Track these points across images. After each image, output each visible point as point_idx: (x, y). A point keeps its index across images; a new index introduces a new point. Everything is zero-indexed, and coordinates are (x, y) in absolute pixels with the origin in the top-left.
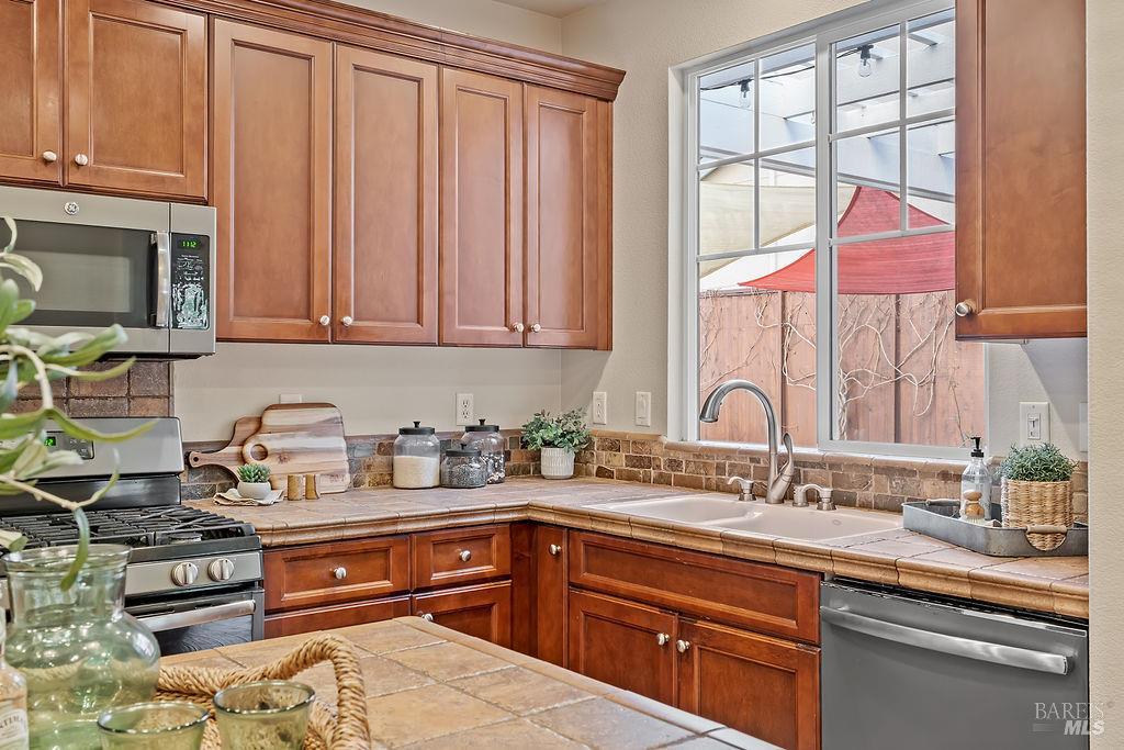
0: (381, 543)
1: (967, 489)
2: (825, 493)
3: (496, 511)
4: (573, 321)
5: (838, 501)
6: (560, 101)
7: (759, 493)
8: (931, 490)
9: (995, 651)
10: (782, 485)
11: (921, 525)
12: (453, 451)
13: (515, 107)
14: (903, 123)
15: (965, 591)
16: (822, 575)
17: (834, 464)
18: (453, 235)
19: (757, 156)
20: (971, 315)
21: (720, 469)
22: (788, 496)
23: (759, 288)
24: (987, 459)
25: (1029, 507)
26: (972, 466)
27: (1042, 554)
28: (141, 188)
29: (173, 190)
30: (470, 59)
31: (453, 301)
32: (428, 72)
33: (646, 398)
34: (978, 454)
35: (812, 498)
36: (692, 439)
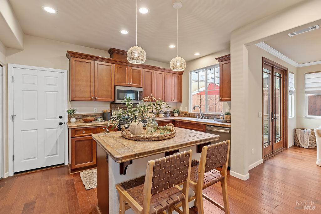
0: (160, 122)
1: (221, 116)
2: (206, 117)
3: (171, 119)
4: (178, 99)
5: (207, 118)
6: (177, 75)
7: (199, 118)
8: (217, 117)
9: (224, 131)
10: (202, 117)
11: (216, 120)
12: (165, 113)
13: (172, 76)
14: (214, 78)
15: (220, 126)
16: (206, 125)
17: (207, 115)
18: (166, 90)
19: (199, 81)
20: (221, 99)
21: (195, 115)
22: (202, 118)
23: (197, 94)
24: (223, 114)
25: (226, 118)
26: (221, 114)
27: (228, 122)
28: (136, 86)
29: (139, 86)
30: (167, 71)
31: (166, 97)
32: (163, 73)
33: (186, 108)
34: (222, 113)
35: (205, 118)
36: (191, 112)
